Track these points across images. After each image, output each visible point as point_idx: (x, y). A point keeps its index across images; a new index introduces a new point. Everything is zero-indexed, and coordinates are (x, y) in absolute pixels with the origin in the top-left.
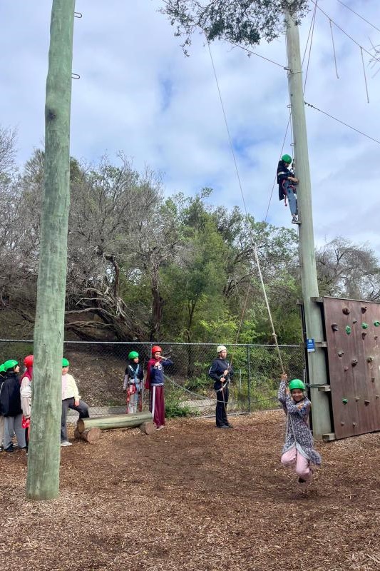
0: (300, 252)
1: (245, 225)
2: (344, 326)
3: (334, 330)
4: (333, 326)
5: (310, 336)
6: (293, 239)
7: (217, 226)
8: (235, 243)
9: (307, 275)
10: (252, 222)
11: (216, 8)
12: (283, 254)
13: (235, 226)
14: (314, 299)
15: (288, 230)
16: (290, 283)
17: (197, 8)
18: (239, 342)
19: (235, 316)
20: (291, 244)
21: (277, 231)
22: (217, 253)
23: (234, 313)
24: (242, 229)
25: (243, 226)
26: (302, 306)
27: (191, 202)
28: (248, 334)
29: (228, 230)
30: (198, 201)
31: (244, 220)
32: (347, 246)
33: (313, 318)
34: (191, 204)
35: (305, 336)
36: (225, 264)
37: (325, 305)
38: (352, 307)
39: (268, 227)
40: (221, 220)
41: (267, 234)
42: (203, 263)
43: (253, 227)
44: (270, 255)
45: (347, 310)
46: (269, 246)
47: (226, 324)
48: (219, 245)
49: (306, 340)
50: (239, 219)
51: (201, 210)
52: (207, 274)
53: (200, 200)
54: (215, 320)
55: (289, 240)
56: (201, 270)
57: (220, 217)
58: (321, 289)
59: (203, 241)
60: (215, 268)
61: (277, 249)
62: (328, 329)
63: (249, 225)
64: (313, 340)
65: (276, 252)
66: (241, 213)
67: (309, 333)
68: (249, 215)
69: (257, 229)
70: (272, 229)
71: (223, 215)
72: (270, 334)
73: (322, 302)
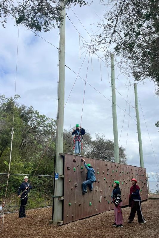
2: (73, 167)
3: (68, 169)
4: (68, 167)
5: (57, 172)
7: (20, 114)
8: (29, 123)
9: (59, 142)
10: (38, 114)
12: (51, 131)
13: (29, 115)
14: (60, 154)
15: (54, 120)
16: (52, 145)
19: (23, 160)
21: (49, 120)
23: (24, 158)
24: (33, 117)
26: (55, 157)
27: (8, 100)
28: (29, 169)
29: (26, 116)
31: (34, 113)
33: (59, 163)
34: (8, 102)
35: (55, 171)
37: (65, 157)
38: (78, 159)
39: (45, 118)
40: (23, 111)
41: (45, 121)
43: (38, 117)
44: (45, 131)
45: (75, 160)
46: (45, 127)
47: (18, 164)
49: (55, 174)
50: (32, 112)
51: (13, 105)
53: (13, 101)
56: (8, 135)
59: (11, 120)
60: (16, 134)
61: (49, 128)
62: (66, 169)
63: (36, 115)
64: (58, 174)
65: (48, 130)
66: (33, 110)
67: (57, 170)
68: (37, 111)
69: (40, 118)
70: (47, 119)
71: (24, 109)
72: (40, 169)
73: (64, 155)
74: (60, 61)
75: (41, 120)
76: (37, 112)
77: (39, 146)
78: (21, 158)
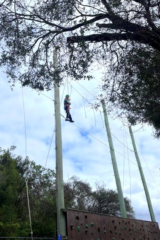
0: (56, 182)
1: (31, 166)
2: (77, 227)
3: (72, 229)
4: (71, 226)
5: (59, 233)
6: (53, 175)
7: (16, 166)
8: (24, 175)
9: (59, 196)
10: (34, 165)
11: (27, 75)
12: (48, 183)
13: (25, 166)
14: (62, 210)
15: (51, 170)
16: (51, 199)
17: (19, 74)
18: (21, 236)
19: (19, 219)
20: (52, 178)
21: (46, 170)
22: (15, 180)
23: (19, 217)
24: (29, 168)
25: (30, 167)
26: (56, 214)
27: (4, 152)
28: (26, 231)
29: (22, 168)
30: (8, 152)
31: (30, 164)
32: (78, 181)
33: (61, 221)
34: (4, 153)
35: (57, 232)
36: (18, 187)
37: (67, 214)
38: (81, 215)
39: (42, 168)
40: (19, 163)
41: (41, 172)
42: (6, 186)
43: (35, 167)
44: (41, 183)
45: (78, 217)
46: (41, 178)
47: (14, 225)
48: (16, 176)
49: (57, 235)
50: (28, 163)
51: (9, 156)
52: (7, 193)
53: (9, 152)
54: (8, 221)
55: (51, 175)
56: (5, 190)
57: (18, 161)
58: (66, 203)
59: (8, 173)
60: (13, 189)
61: (45, 180)
62: (69, 228)
63: (33, 166)
64: (60, 235)
65: (44, 181)
66: (29, 160)
67: (59, 230)
68: (33, 161)
69: (36, 169)
70: (43, 169)
71: (20, 160)
72: (38, 231)
73: (66, 211)
74: (56, 111)
75: (37, 171)
76: (33, 162)
77: (36, 201)
78: (16, 218)
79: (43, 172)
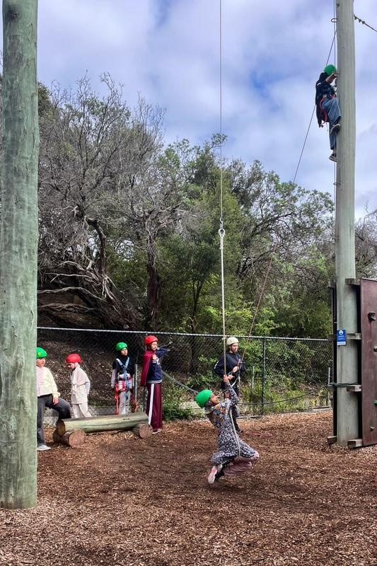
1: (268, 186)
3: (371, 320)
4: (370, 315)
5: (341, 326)
6: (326, 206)
7: (231, 186)
8: (253, 210)
9: (343, 250)
10: (276, 183)
12: (312, 226)
13: (254, 187)
14: (349, 281)
15: (321, 194)
16: (319, 262)
18: (254, 334)
19: (249, 303)
20: (324, 213)
21: (308, 195)
22: (231, 221)
23: (248, 299)
24: (263, 191)
25: (265, 187)
26: (334, 291)
27: (198, 153)
28: (265, 325)
29: (245, 192)
30: (207, 151)
31: (266, 179)
33: (347, 305)
34: (198, 156)
35: (335, 326)
36: (240, 235)
37: (362, 289)
39: (296, 189)
40: (237, 178)
41: (295, 199)
42: (213, 233)
43: (278, 188)
44: (296, 226)
46: (296, 215)
47: (239, 312)
48: (233, 210)
49: (336, 331)
50: (259, 178)
51: (212, 163)
52: (217, 247)
53: (211, 151)
55: (322, 207)
56: (210, 242)
57: (235, 175)
58: (358, 271)
59: (214, 204)
60: (227, 240)
61: (306, 218)
62: (364, 318)
63: (273, 185)
64: (344, 331)
65: (304, 222)
66: (262, 170)
67: (340, 323)
68: (273, 172)
69: (282, 192)
70: (301, 192)
71: (239, 172)
72: (291, 325)
73: (359, 284)
74: (338, 5)
75: (284, 197)
76: (274, 175)
77: (284, 266)
78: (243, 300)
79: (299, 199)
